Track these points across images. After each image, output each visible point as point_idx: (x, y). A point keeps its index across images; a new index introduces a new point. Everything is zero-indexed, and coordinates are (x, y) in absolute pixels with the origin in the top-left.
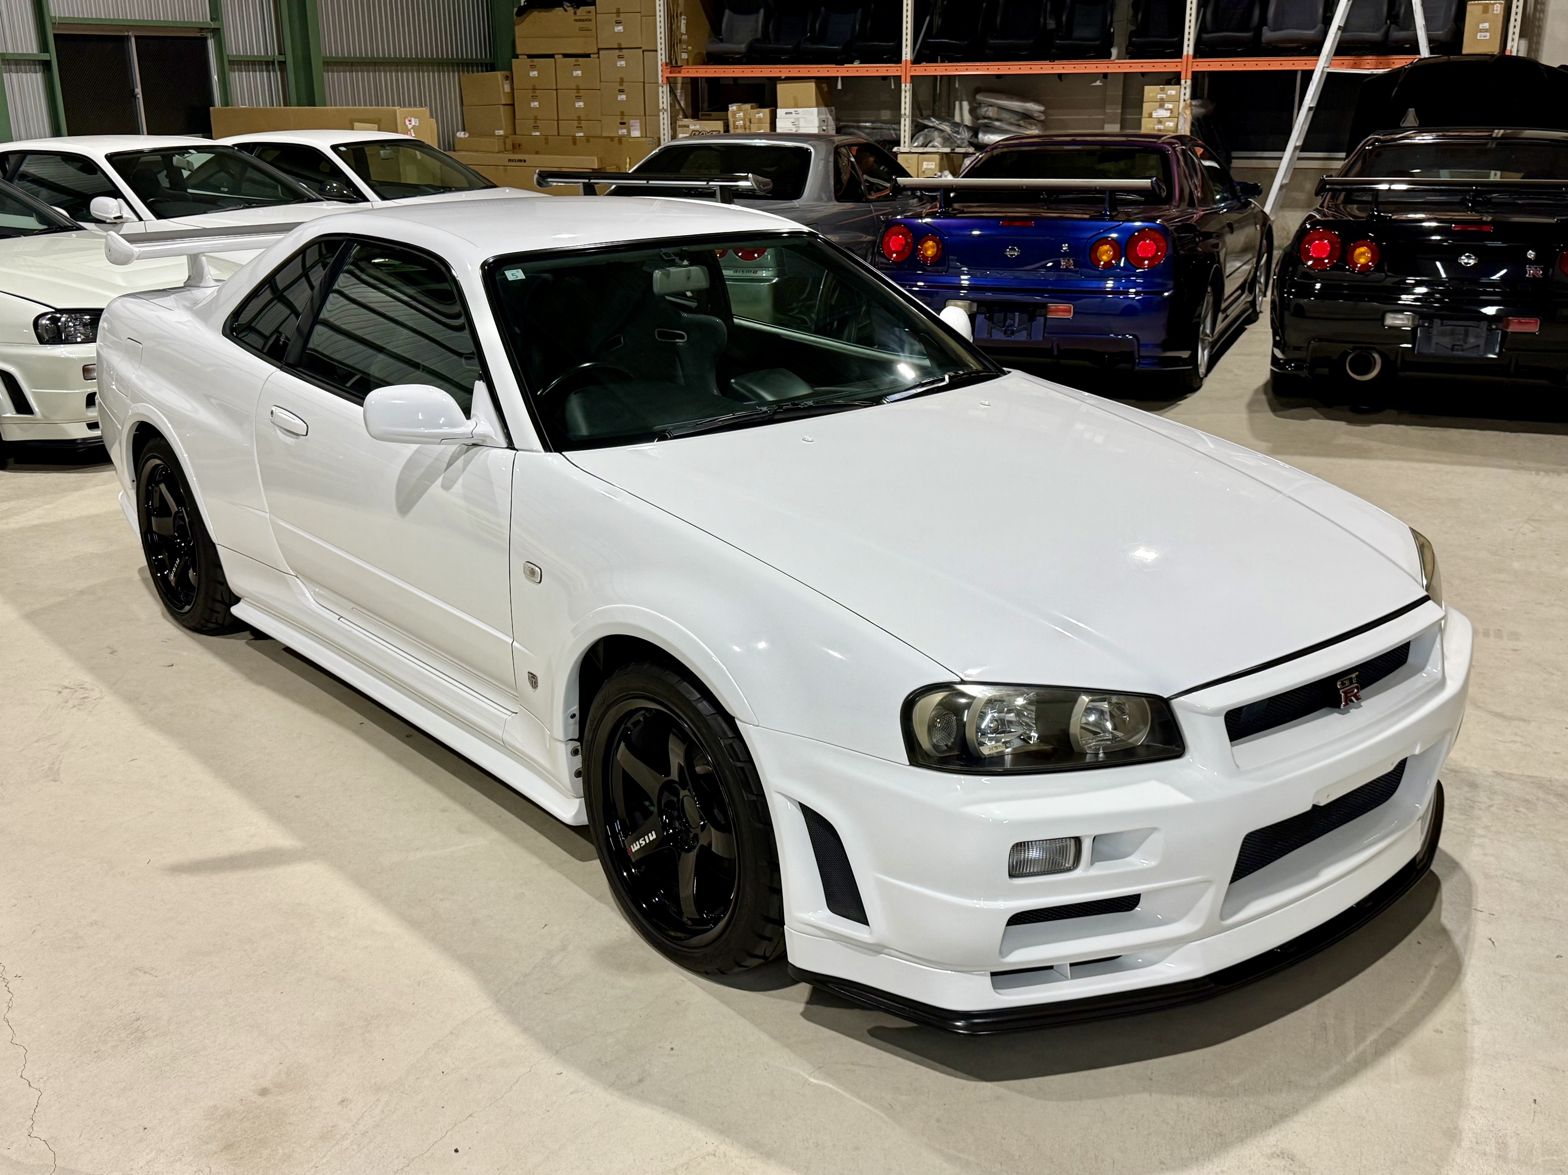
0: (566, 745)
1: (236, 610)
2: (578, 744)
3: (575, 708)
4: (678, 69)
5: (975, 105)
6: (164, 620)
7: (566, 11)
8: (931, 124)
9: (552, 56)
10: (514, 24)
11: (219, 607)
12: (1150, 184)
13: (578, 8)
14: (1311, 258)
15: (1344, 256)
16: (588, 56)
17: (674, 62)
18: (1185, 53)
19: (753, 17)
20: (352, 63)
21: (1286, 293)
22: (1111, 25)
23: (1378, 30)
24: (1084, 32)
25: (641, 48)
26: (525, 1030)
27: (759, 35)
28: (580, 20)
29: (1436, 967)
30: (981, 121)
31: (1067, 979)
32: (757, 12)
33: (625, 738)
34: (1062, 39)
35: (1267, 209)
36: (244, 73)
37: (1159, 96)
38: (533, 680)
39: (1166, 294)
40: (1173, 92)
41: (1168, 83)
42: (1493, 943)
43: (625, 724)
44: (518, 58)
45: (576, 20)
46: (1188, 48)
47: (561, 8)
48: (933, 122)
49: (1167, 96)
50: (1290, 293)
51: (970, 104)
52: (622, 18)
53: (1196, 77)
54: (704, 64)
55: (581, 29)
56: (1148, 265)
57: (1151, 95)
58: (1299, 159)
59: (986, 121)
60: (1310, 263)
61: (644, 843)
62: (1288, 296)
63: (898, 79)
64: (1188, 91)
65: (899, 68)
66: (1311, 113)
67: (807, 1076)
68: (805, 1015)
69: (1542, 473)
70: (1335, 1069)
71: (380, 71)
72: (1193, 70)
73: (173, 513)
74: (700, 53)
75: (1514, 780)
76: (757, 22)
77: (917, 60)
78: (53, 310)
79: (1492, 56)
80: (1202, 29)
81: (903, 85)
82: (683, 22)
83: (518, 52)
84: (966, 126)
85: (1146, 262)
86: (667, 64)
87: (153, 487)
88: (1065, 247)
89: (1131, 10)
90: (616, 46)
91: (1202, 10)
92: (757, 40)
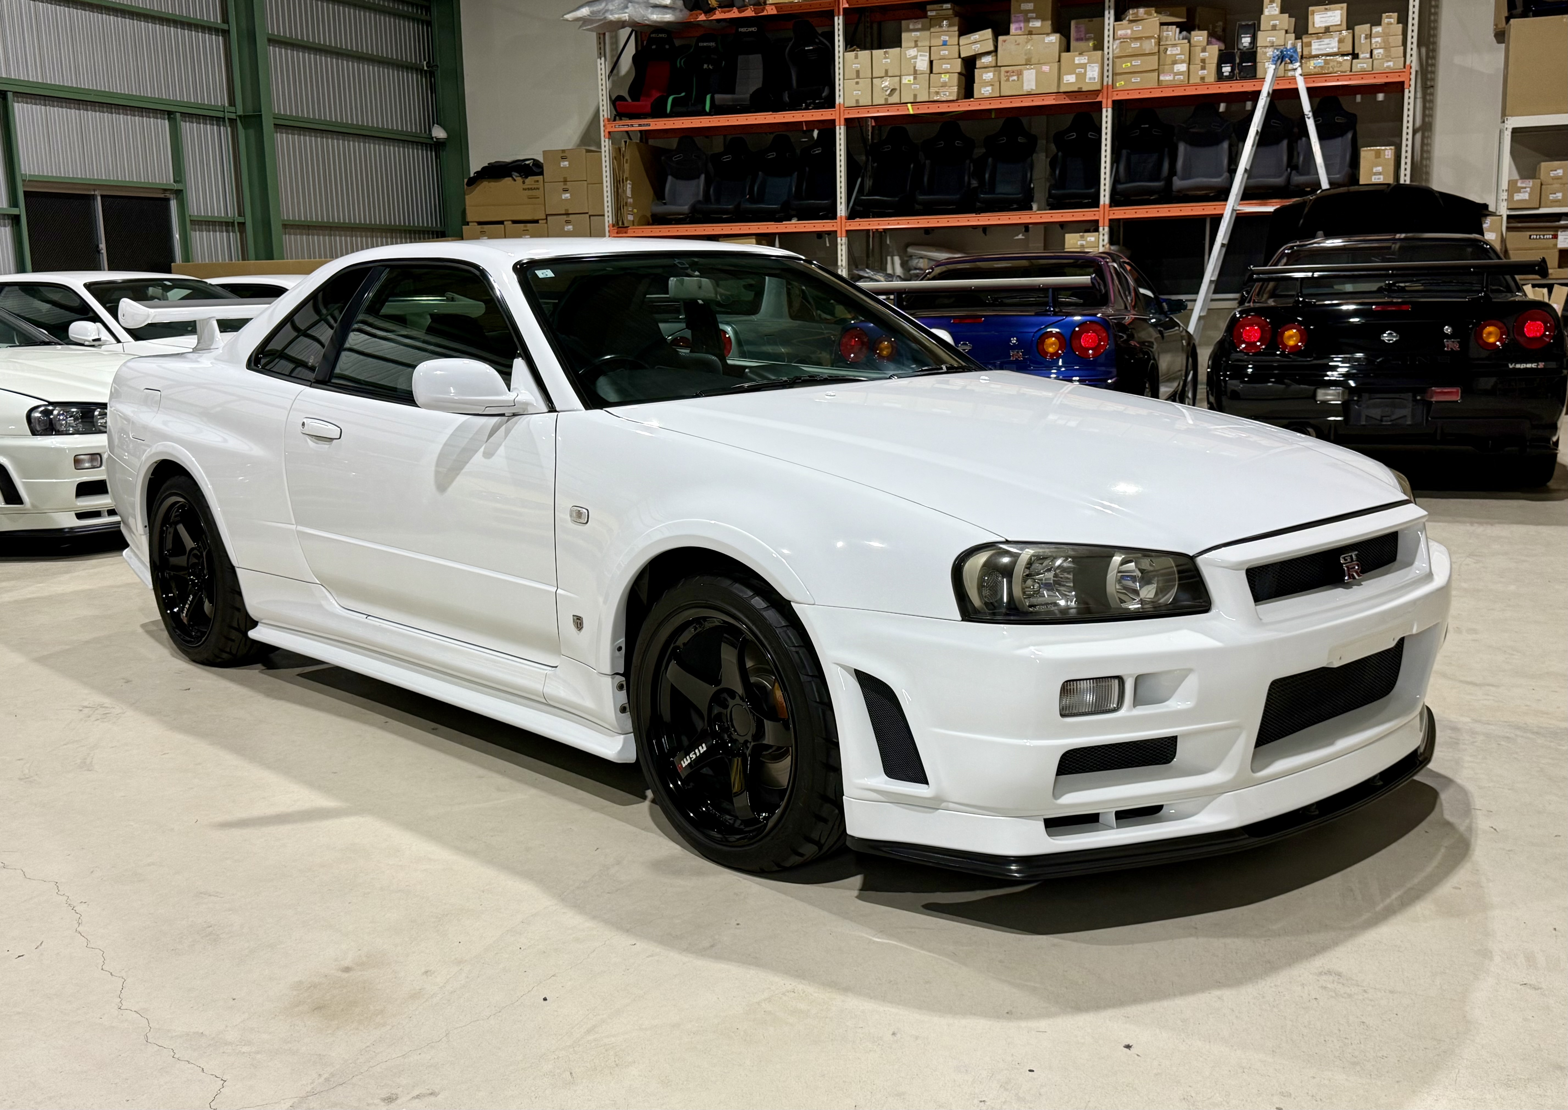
0: (613, 678)
1: (253, 634)
2: (623, 679)
3: (622, 641)
4: (624, 230)
5: (906, 259)
6: (173, 658)
7: (515, 180)
8: (866, 275)
9: (502, 223)
10: (465, 194)
11: (234, 635)
12: (1089, 281)
13: (526, 177)
14: (1244, 342)
15: (1274, 340)
16: (537, 222)
17: (620, 223)
18: (1102, 202)
19: (694, 183)
20: (308, 226)
21: (1222, 376)
22: (1031, 182)
23: (1280, 177)
24: (1004, 189)
25: (587, 213)
26: (594, 918)
27: (701, 197)
28: (529, 189)
29: (1446, 847)
30: (912, 272)
31: (1112, 828)
32: (698, 177)
33: (675, 656)
34: (985, 193)
35: (1191, 329)
36: (204, 233)
37: (1079, 243)
38: (578, 622)
39: (1109, 381)
40: (1093, 239)
41: (1088, 231)
42: (1495, 829)
43: (674, 643)
44: (468, 225)
45: (524, 189)
46: (1105, 198)
47: (510, 178)
48: (867, 273)
49: (1087, 242)
50: (1225, 376)
51: (901, 259)
52: (569, 185)
53: (1114, 224)
54: (648, 224)
55: (530, 198)
56: (1093, 354)
57: (1071, 242)
58: (1212, 300)
59: (918, 271)
60: (1243, 346)
61: (694, 756)
62: (1225, 378)
63: (833, 234)
64: (1106, 238)
65: (834, 224)
66: (1224, 250)
67: (871, 937)
68: (859, 897)
69: (1476, 525)
70: (1366, 916)
71: (335, 236)
72: (1111, 217)
73: (188, 550)
74: (644, 216)
75: (1492, 724)
76: (698, 186)
77: (851, 216)
78: (47, 403)
79: (1389, 185)
80: (1116, 182)
81: (839, 239)
82: (629, 186)
83: (469, 219)
84: (899, 276)
85: (1091, 352)
86: (613, 226)
87: (167, 528)
88: (1014, 341)
89: (1048, 167)
90: (564, 212)
91: (1115, 165)
92: (699, 202)
